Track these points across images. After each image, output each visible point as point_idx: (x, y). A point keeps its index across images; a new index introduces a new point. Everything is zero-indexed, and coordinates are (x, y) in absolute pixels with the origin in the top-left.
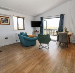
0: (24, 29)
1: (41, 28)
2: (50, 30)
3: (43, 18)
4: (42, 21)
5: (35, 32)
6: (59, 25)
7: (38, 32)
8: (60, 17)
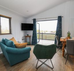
0: (10, 33)
1: (34, 32)
2: (42, 33)
3: (37, 20)
4: (35, 24)
5: (26, 37)
6: (57, 28)
7: (30, 37)
8: (58, 20)
